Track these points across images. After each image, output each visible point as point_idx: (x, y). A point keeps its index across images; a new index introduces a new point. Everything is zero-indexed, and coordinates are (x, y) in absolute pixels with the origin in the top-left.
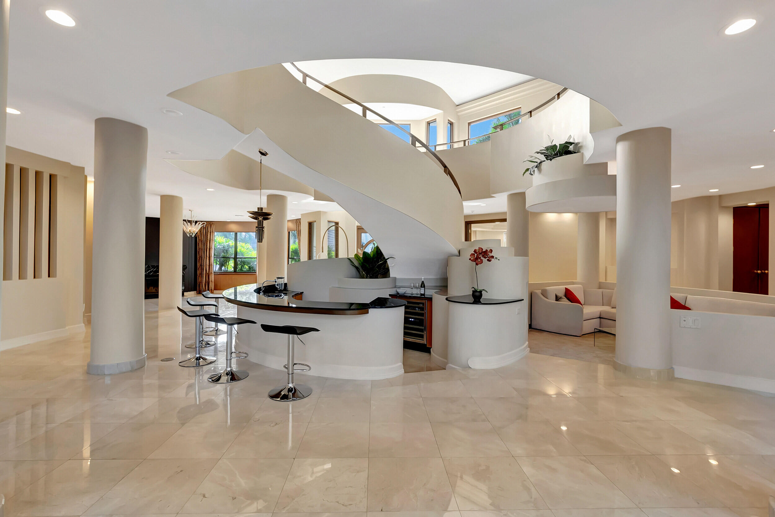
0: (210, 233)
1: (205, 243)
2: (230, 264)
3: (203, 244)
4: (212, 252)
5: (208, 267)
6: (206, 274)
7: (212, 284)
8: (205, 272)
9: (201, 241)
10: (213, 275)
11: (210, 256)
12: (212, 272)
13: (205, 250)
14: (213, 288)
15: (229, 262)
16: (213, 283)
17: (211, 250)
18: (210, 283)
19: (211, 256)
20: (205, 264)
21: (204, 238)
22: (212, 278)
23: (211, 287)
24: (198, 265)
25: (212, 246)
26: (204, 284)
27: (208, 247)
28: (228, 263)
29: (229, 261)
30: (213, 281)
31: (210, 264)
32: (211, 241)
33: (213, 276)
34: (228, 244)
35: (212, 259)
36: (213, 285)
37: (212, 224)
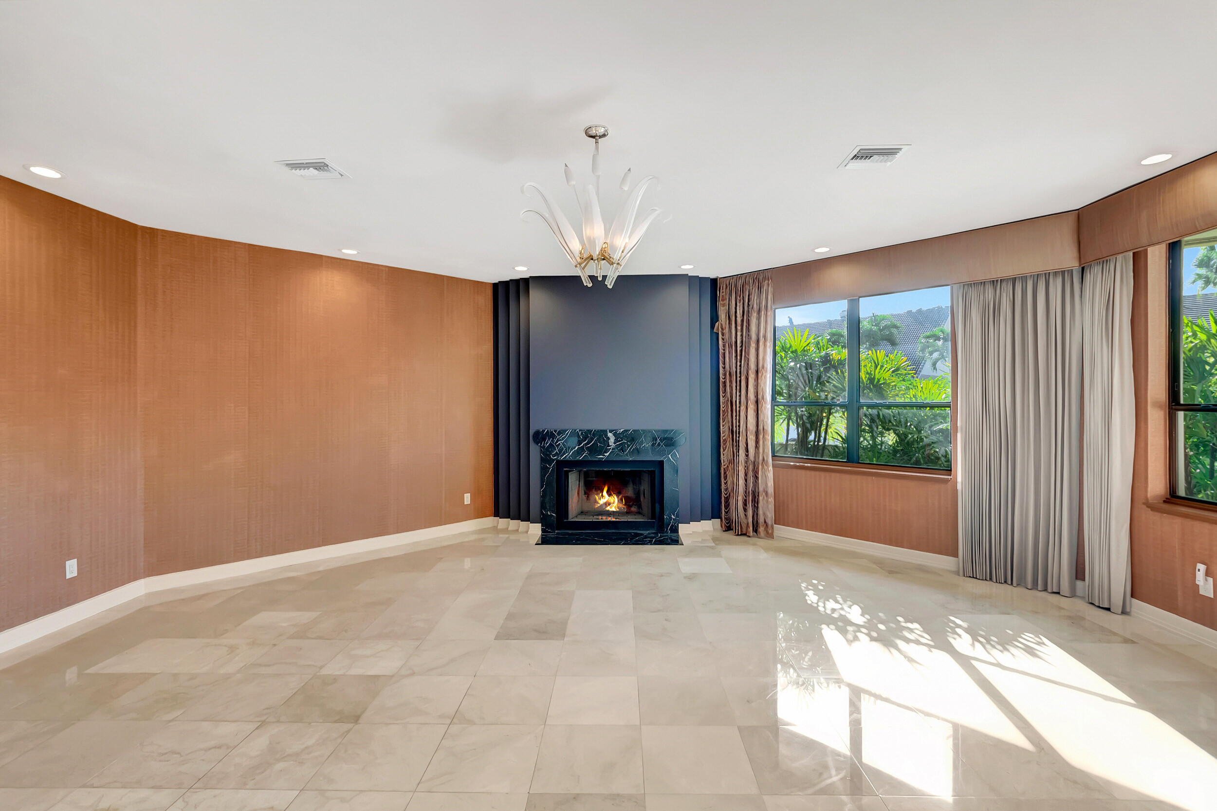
0: (759, 311)
1: (741, 351)
2: (833, 427)
3: (736, 356)
4: (765, 383)
5: (754, 438)
6: (746, 462)
7: (767, 501)
8: (744, 455)
9: (730, 346)
10: (771, 468)
11: (760, 397)
12: (768, 457)
13: (743, 378)
14: (771, 516)
15: (831, 416)
16: (771, 500)
17: (760, 375)
18: (761, 498)
19: (763, 398)
20: (742, 428)
21: (739, 334)
22: (768, 478)
23: (764, 514)
24: (724, 429)
25: (764, 359)
26: (740, 498)
27: (752, 366)
28: (828, 421)
29: (830, 414)
30: (771, 490)
31: (761, 427)
32: (761, 343)
33: (770, 475)
34: (823, 353)
35: (767, 407)
36: (771, 506)
37: (764, 279)
